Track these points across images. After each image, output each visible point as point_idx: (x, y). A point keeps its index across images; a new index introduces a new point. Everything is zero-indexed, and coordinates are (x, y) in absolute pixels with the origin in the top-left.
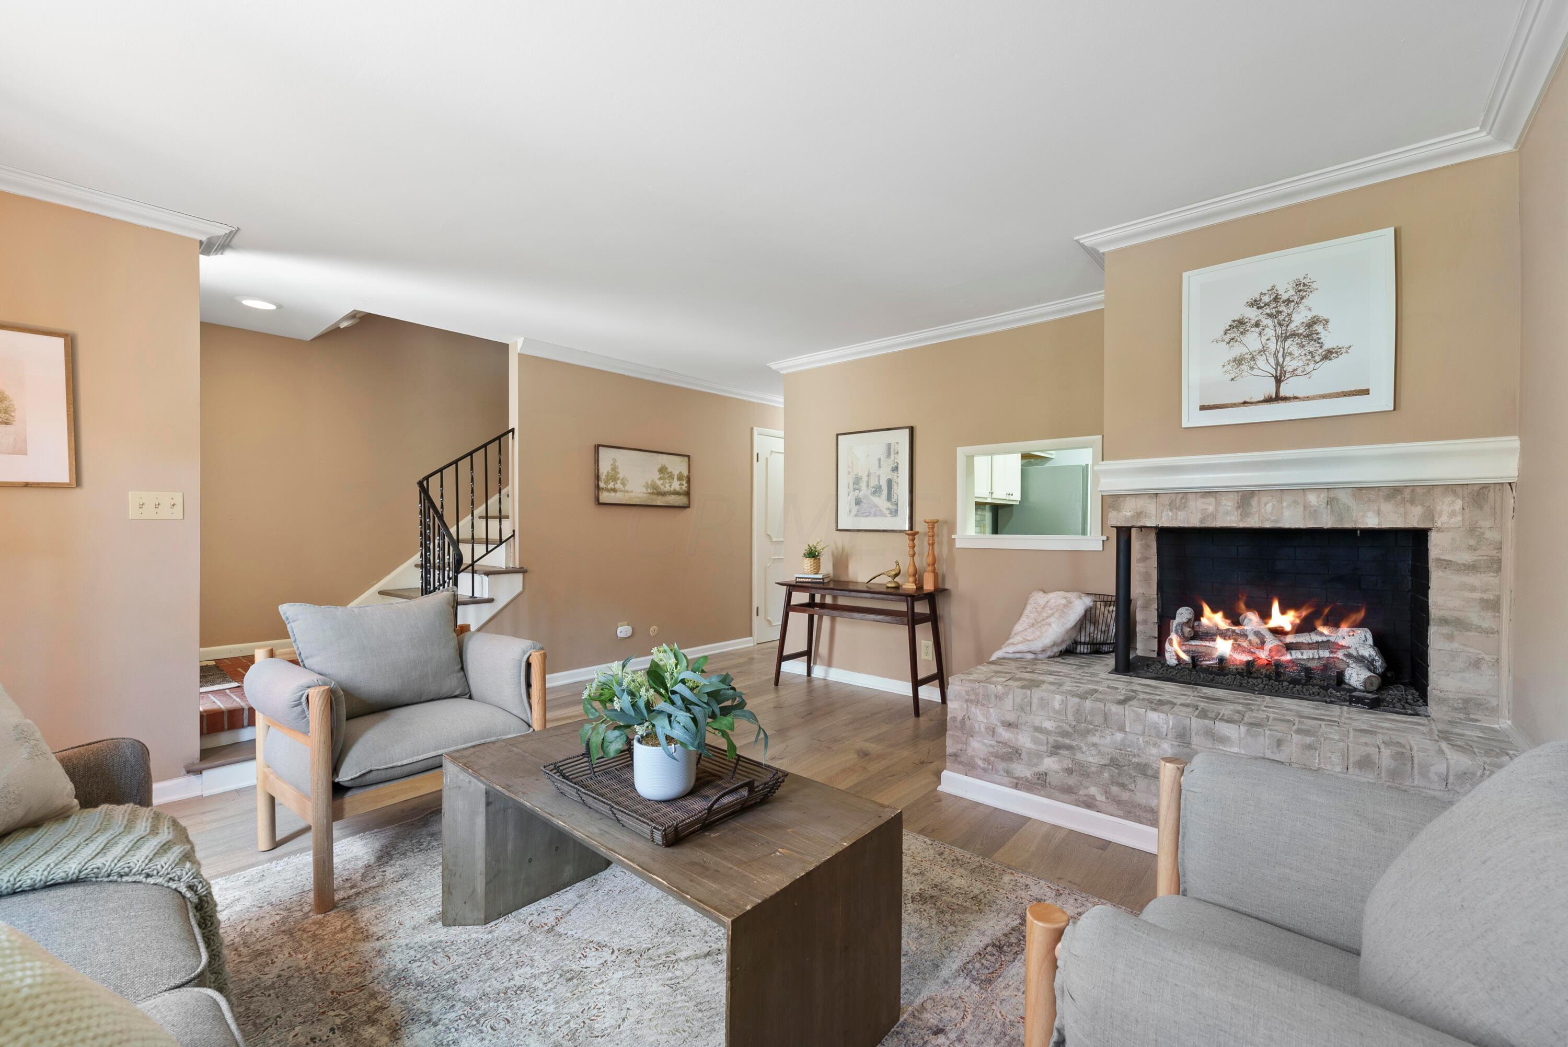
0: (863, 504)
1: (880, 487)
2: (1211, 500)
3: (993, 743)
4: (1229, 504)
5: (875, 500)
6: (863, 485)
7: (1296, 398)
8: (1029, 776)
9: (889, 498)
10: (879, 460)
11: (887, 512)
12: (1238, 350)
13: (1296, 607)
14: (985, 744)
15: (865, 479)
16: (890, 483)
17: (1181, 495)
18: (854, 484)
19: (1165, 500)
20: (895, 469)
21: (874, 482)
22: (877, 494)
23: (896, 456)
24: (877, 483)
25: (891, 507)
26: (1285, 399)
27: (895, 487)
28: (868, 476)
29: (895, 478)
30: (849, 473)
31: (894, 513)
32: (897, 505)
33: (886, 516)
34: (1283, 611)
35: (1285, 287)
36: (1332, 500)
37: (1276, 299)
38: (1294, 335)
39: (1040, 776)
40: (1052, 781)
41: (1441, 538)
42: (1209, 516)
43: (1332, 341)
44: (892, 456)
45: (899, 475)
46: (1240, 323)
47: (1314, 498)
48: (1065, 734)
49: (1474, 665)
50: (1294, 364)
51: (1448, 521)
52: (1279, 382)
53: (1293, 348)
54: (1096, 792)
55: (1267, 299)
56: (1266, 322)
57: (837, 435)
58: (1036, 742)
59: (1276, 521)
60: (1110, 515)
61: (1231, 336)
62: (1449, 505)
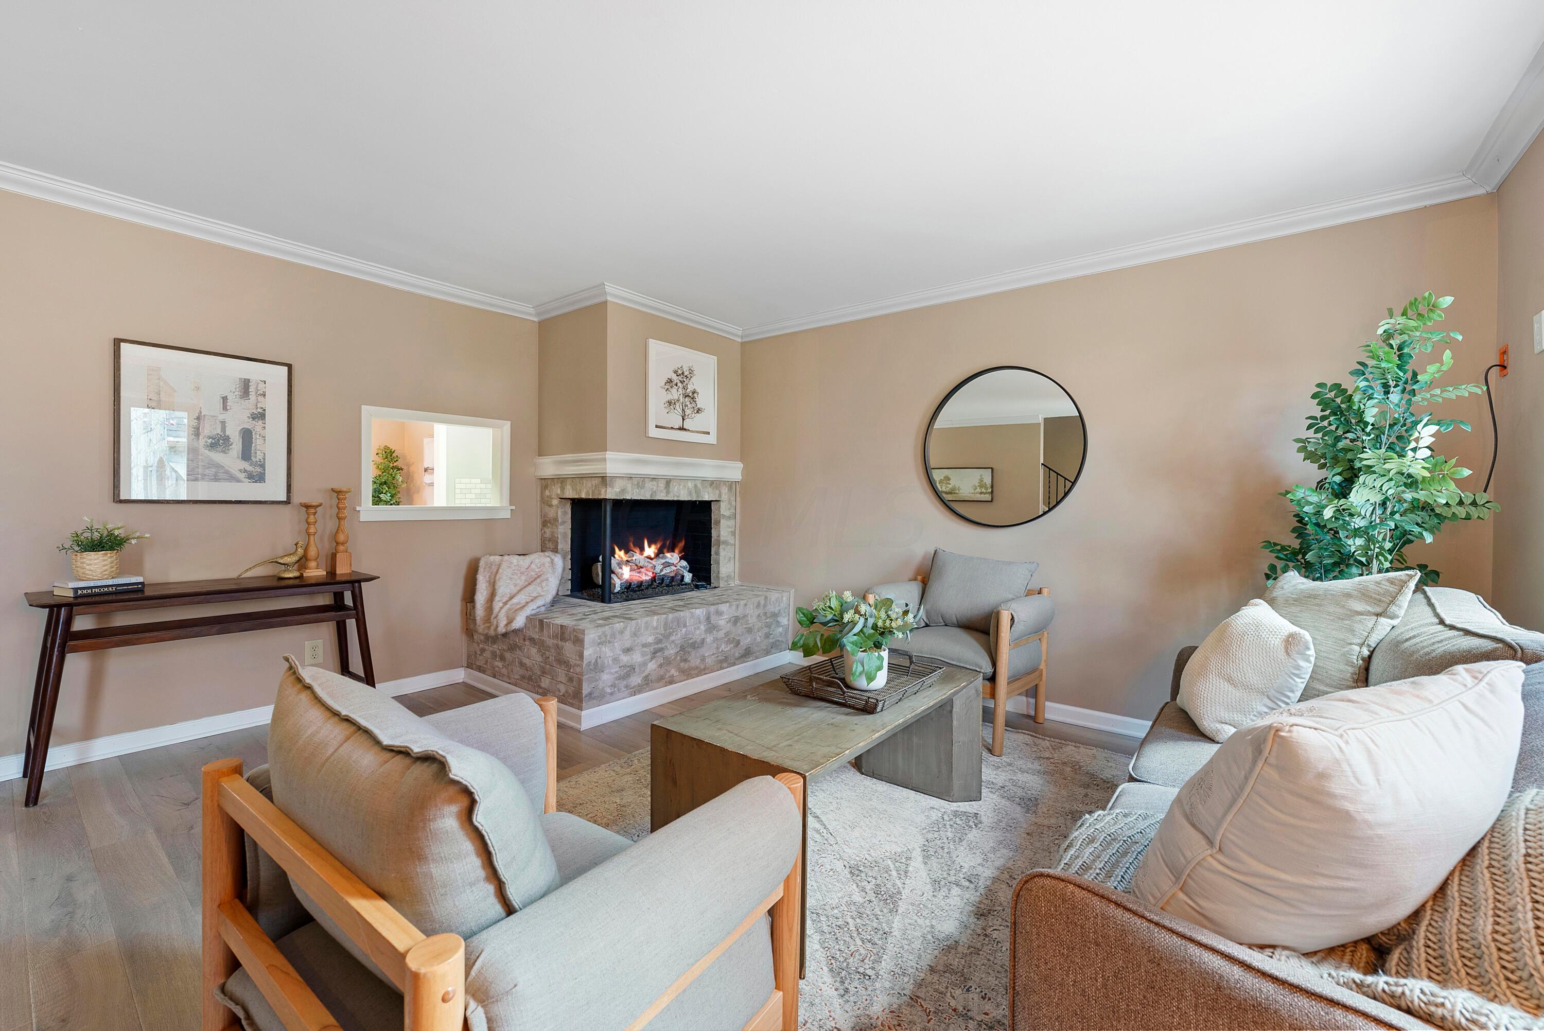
1: (227, 439)
2: (654, 483)
3: (618, 669)
4: (662, 485)
5: (217, 457)
7: (689, 430)
8: (640, 682)
9: (246, 455)
10: (225, 399)
11: (242, 476)
12: (669, 397)
13: (655, 543)
14: (612, 674)
16: (247, 436)
17: (642, 479)
19: (635, 481)
20: (260, 416)
21: (209, 429)
22: (220, 449)
23: (261, 399)
24: (219, 431)
25: (249, 468)
26: (685, 430)
27: (257, 442)
29: (258, 429)
31: (259, 478)
32: (263, 466)
33: (239, 481)
34: (650, 546)
35: (685, 369)
36: (696, 486)
37: (683, 373)
38: (688, 396)
39: (646, 678)
40: (653, 677)
41: (723, 505)
42: (654, 493)
43: (700, 404)
44: (252, 396)
45: (266, 426)
46: (670, 381)
47: (690, 485)
48: (659, 641)
49: (729, 560)
50: (688, 412)
51: (724, 497)
52: (683, 419)
53: (688, 403)
54: (673, 672)
55: (680, 372)
56: (679, 384)
57: (117, 342)
58: (643, 655)
59: (678, 496)
60: (606, 490)
61: (666, 387)
62: (725, 490)
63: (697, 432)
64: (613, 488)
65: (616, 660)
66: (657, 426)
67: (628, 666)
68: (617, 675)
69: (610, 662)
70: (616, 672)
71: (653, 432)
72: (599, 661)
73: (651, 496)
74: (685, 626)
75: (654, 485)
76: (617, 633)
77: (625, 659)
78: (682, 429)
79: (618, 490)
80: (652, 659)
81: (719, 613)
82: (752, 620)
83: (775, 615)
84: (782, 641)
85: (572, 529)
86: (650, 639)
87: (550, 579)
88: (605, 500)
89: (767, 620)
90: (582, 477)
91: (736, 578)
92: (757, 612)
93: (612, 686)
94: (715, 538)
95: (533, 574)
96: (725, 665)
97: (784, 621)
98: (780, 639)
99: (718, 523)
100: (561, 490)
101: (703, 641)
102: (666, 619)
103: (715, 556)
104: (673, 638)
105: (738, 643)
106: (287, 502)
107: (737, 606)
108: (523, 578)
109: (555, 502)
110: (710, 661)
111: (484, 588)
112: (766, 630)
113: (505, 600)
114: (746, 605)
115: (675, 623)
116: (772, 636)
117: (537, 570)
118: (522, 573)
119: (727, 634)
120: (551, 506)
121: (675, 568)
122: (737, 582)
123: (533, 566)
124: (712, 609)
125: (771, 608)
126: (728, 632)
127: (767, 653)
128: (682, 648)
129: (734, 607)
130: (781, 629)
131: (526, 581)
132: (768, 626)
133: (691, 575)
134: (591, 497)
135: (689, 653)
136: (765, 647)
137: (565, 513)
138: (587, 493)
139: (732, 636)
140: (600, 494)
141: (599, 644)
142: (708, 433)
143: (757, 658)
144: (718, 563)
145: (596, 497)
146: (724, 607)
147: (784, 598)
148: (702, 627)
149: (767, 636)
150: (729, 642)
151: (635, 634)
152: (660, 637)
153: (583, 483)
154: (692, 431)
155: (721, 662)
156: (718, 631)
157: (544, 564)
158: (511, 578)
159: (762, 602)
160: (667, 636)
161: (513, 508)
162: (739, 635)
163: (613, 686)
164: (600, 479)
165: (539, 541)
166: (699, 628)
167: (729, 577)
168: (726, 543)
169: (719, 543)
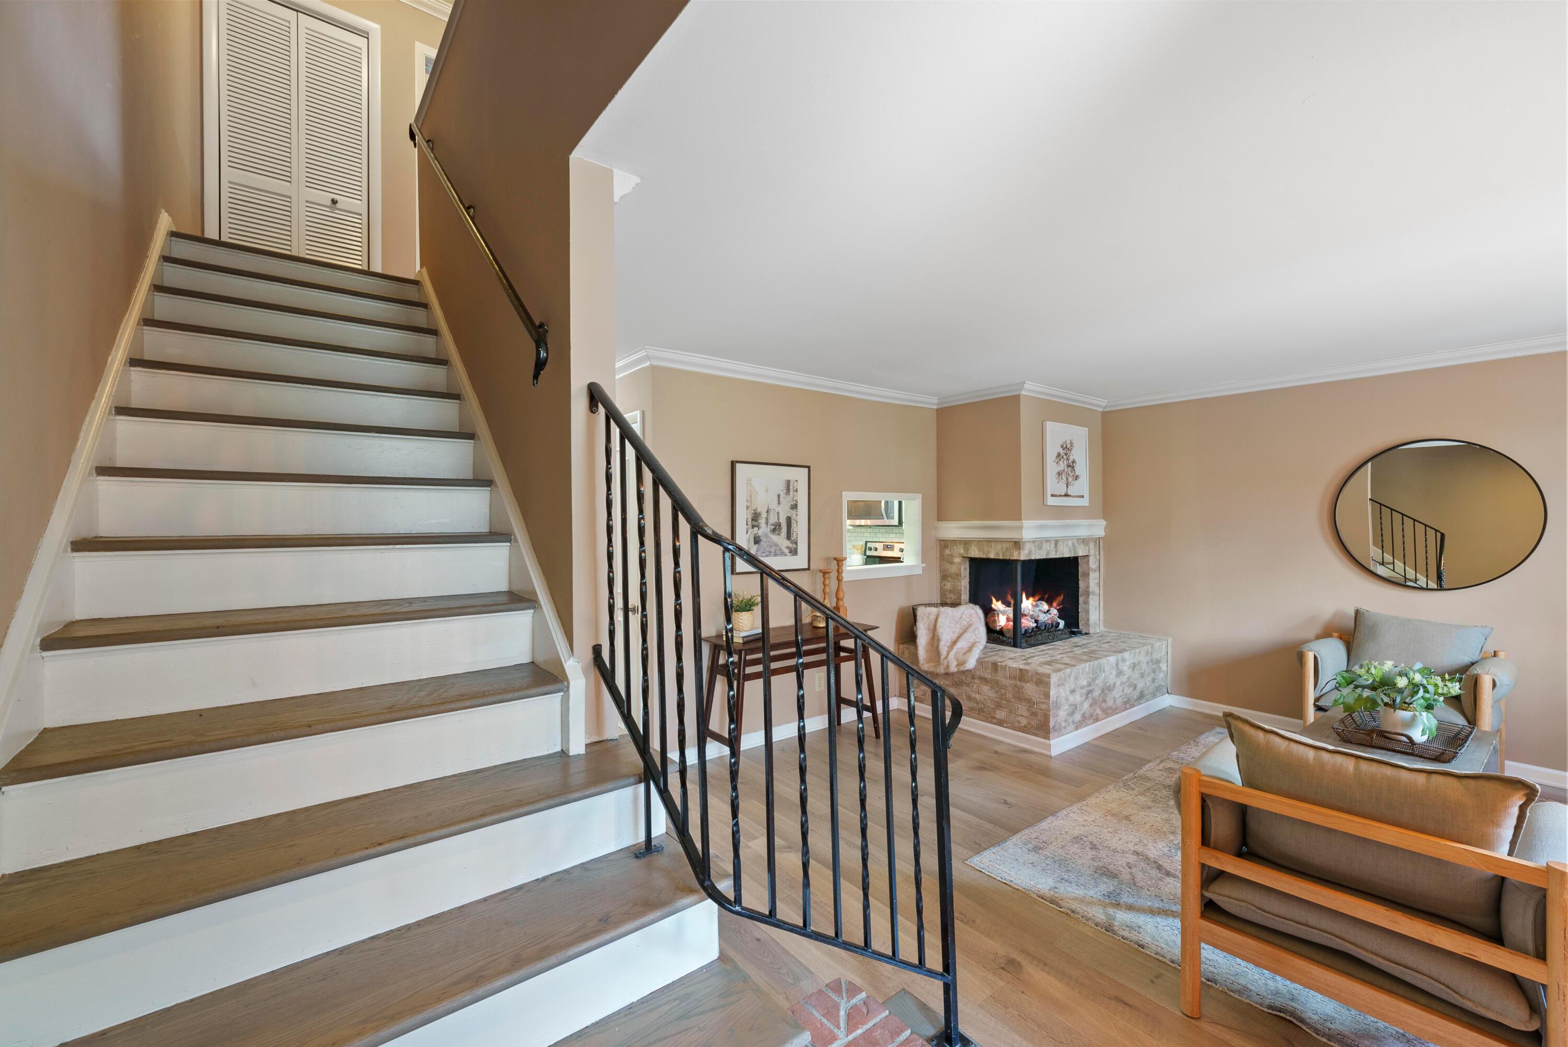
0: (762, 543)
1: (779, 525)
2: (1048, 544)
4: (1053, 545)
5: (775, 538)
6: (762, 521)
7: (1071, 496)
8: (1080, 719)
9: (789, 537)
10: (779, 496)
11: (787, 551)
12: (1059, 469)
13: (1034, 596)
14: (1065, 711)
15: (764, 515)
16: (789, 520)
18: (752, 520)
19: (1037, 543)
20: (794, 507)
21: (773, 520)
22: (777, 532)
23: (795, 493)
24: (776, 520)
25: (790, 545)
27: (794, 525)
28: (767, 512)
29: (794, 516)
30: (747, 508)
31: (794, 552)
32: (796, 543)
33: (786, 555)
35: (1068, 442)
36: (1073, 543)
37: (1066, 447)
38: (1070, 466)
39: (1083, 715)
40: (1087, 715)
41: (1091, 559)
42: (1048, 553)
43: (1078, 471)
44: (791, 493)
45: (798, 513)
46: (1059, 455)
47: (1070, 543)
48: (1089, 685)
49: (1096, 609)
50: (1070, 480)
51: (1092, 552)
52: (1067, 487)
53: (1070, 472)
54: (1098, 711)
55: (1065, 446)
56: (1065, 457)
57: (733, 464)
58: (1081, 696)
59: (1063, 554)
60: (1020, 553)
61: (1057, 460)
62: (1092, 545)
63: (1076, 497)
64: (1024, 550)
65: (1067, 700)
66: (1052, 496)
67: (1074, 705)
68: (1067, 712)
69: (1064, 701)
70: (1067, 710)
71: (1051, 501)
72: (1058, 700)
73: (1047, 555)
74: (1104, 671)
75: (1048, 546)
76: (1068, 677)
77: (1071, 699)
78: (1067, 495)
79: (1026, 552)
80: (1086, 698)
81: (1124, 660)
82: (1144, 666)
83: (1158, 662)
84: (1163, 686)
85: (970, 583)
86: (1085, 683)
87: (980, 628)
88: (1017, 561)
89: (1153, 667)
90: (990, 541)
91: (1102, 624)
92: (1148, 658)
93: (1065, 721)
94: (1084, 588)
95: (965, 623)
96: (1128, 706)
97: (1164, 667)
98: (1162, 684)
99: (1087, 575)
100: (964, 550)
101: (1115, 683)
102: (1094, 665)
103: (1083, 605)
104: (1097, 682)
105: (1135, 687)
106: (809, 569)
107: (1134, 653)
108: (958, 626)
109: (957, 560)
110: (1119, 702)
111: (924, 633)
112: (1152, 675)
113: (948, 644)
114: (1140, 653)
115: (1098, 669)
116: (1156, 681)
117: (968, 620)
118: (957, 623)
119: (1129, 679)
120: (952, 563)
121: (1050, 616)
122: (1102, 628)
123: (964, 616)
124: (1120, 656)
125: (1156, 656)
126: (1129, 677)
127: (1154, 696)
128: (1103, 691)
129: (1132, 655)
130: (1162, 675)
131: (960, 629)
132: (1154, 672)
133: (1063, 622)
134: (1001, 558)
135: (1107, 694)
136: (1152, 691)
137: (965, 569)
138: (997, 554)
139: (1131, 680)
140: (1012, 555)
141: (1058, 686)
142: (1083, 497)
143: (1148, 700)
144: (1087, 612)
145: (1008, 558)
146: (1126, 655)
147: (1164, 646)
148: (1114, 673)
149: (1153, 680)
150: (1130, 686)
151: (1076, 678)
152: (1090, 680)
153: (991, 546)
154: (1073, 497)
155: (1125, 703)
156: (1123, 676)
157: (971, 615)
158: (950, 627)
159: (1150, 650)
160: (1094, 679)
161: (924, 565)
162: (1136, 680)
163: (1066, 721)
164: (1013, 543)
166: (1112, 673)
167: (1095, 623)
168: (1093, 593)
169: (1087, 594)
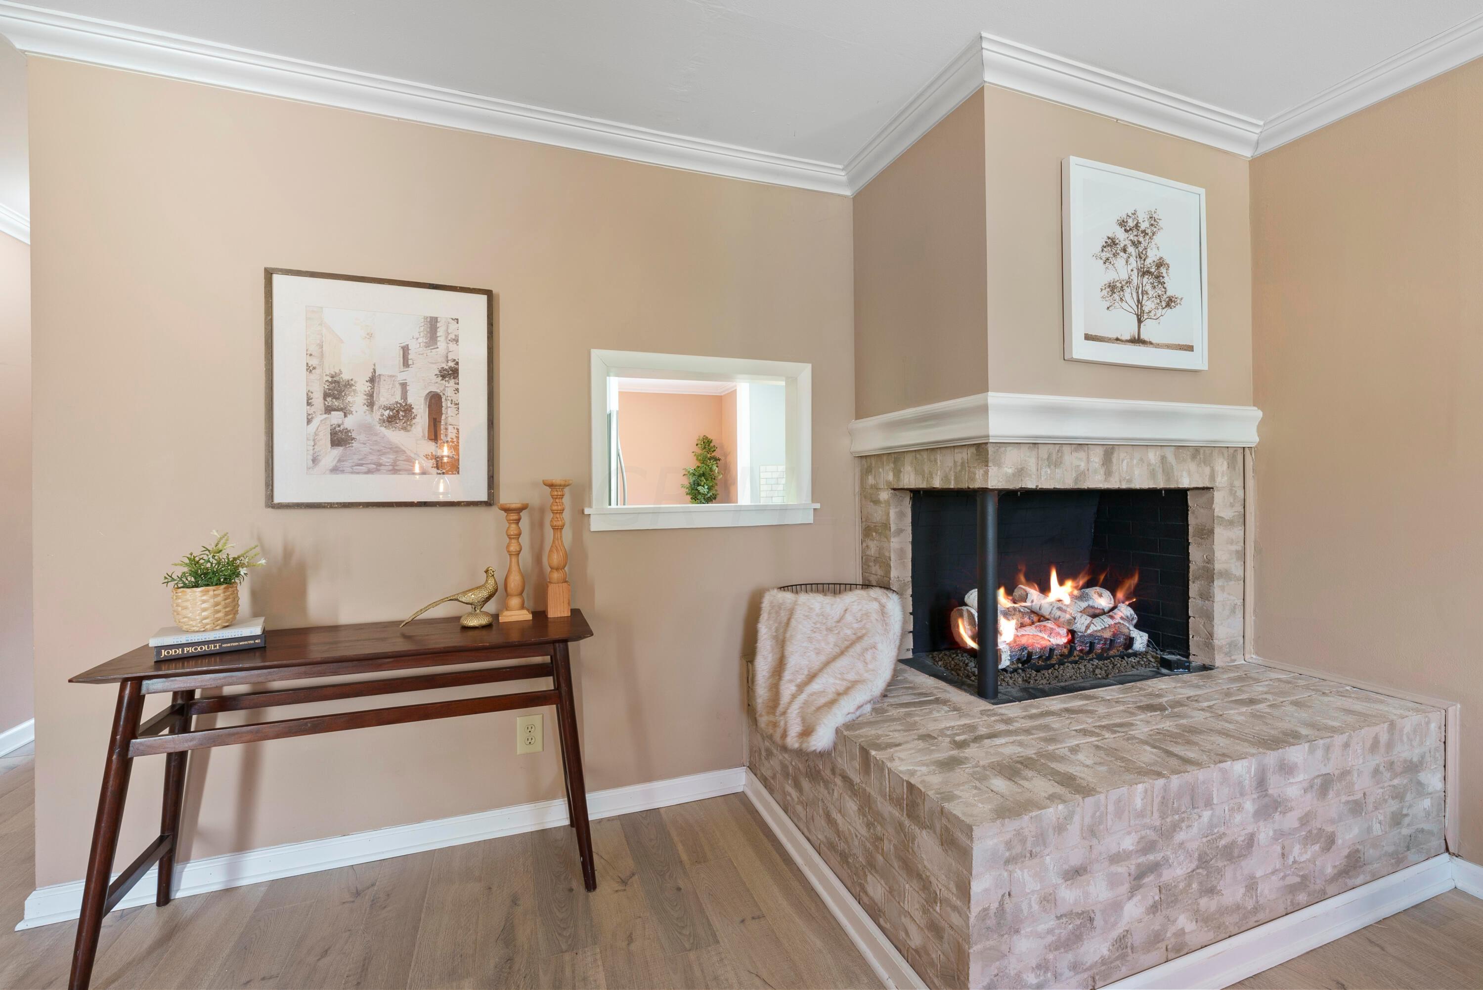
0: (355, 444)
1: (408, 410)
2: (1082, 454)
3: (1052, 923)
5: (394, 436)
6: (357, 400)
7: (1151, 343)
8: (1105, 952)
9: (434, 433)
10: (405, 350)
11: (427, 464)
12: (1111, 276)
13: (1074, 576)
14: (1040, 936)
15: (362, 386)
16: (435, 402)
17: (1057, 447)
18: (326, 396)
20: (451, 373)
21: (388, 396)
22: (400, 424)
23: (452, 346)
24: (398, 398)
25: (439, 453)
26: (1144, 342)
27: (448, 413)
28: (372, 380)
29: (450, 392)
30: (310, 369)
31: (451, 467)
32: (456, 448)
33: (424, 472)
34: (1061, 582)
35: (1142, 217)
36: (1163, 459)
37: (1137, 226)
38: (1148, 272)
39: (1122, 944)
40: (1138, 938)
41: (1219, 497)
42: (1081, 475)
43: (1174, 288)
44: (442, 344)
45: (460, 387)
46: (1112, 243)
47: (1153, 456)
48: (1148, 847)
49: (1233, 611)
50: (1148, 305)
51: (1221, 481)
52: (1140, 321)
53: (1148, 288)
54: (1184, 922)
55: (1131, 223)
56: (1131, 249)
57: (269, 274)
58: (1113, 882)
59: (1129, 481)
60: (986, 473)
61: (1105, 255)
62: (1221, 465)
63: (1169, 346)
64: (999, 465)
65: (1048, 900)
66: (1088, 337)
67: (1079, 915)
68: (1050, 939)
69: (1036, 907)
70: (1050, 931)
71: (1081, 350)
72: (1009, 906)
73: (1076, 480)
74: (1209, 803)
75: (1081, 459)
76: (1051, 831)
77: (1069, 895)
78: (1137, 341)
79: (1010, 471)
80: (1133, 891)
81: (1287, 769)
82: (1362, 783)
83: (1413, 768)
84: (1431, 833)
85: (914, 543)
86: (1128, 843)
87: (880, 646)
88: (985, 491)
89: (1396, 782)
90: (934, 449)
91: (1250, 646)
92: (1378, 759)
93: (1039, 967)
94: (1201, 564)
95: (849, 632)
96: (1302, 897)
97: (1433, 780)
98: (1426, 826)
99: (1207, 533)
100: (894, 475)
101: (1251, 841)
102: (1165, 789)
103: (1200, 602)
104: (1180, 836)
105: (1330, 841)
106: (488, 504)
107: (1328, 749)
108: (832, 639)
109: (884, 495)
110: (1268, 890)
111: (769, 647)
112: (1393, 806)
113: (800, 678)
114: (1346, 745)
115: (1186, 800)
116: (1407, 820)
117: (856, 626)
118: (829, 630)
119: (1305, 820)
120: (877, 502)
121: (1111, 622)
122: (1252, 657)
123: (849, 618)
124: (1271, 758)
125: (1404, 752)
126: (1307, 815)
127: (1398, 862)
128: (1203, 861)
129: (1319, 753)
130: (1427, 803)
131: (836, 645)
132: (1399, 795)
133: (1145, 636)
134: (952, 487)
135: (1219, 871)
136: (1391, 849)
137: (901, 515)
138: (946, 478)
139: (1316, 824)
140: (972, 479)
141: (1007, 862)
142: (1190, 348)
143: (1375, 878)
144: (1209, 616)
145: (964, 485)
146: (1296, 754)
147: (1433, 726)
148: (1249, 806)
149: (1397, 820)
150: (1309, 839)
151: (1092, 832)
152: (1152, 835)
153: (936, 460)
154: (1158, 346)
155: (1292, 889)
156: (1284, 813)
157: (867, 615)
158: (810, 640)
159: (1384, 738)
160: (1167, 833)
161: (818, 506)
162: (1332, 822)
163: (1042, 966)
164: (973, 450)
165: (859, 560)
166: (1240, 808)
167: (1232, 645)
168: (1226, 575)
169: (1209, 575)
